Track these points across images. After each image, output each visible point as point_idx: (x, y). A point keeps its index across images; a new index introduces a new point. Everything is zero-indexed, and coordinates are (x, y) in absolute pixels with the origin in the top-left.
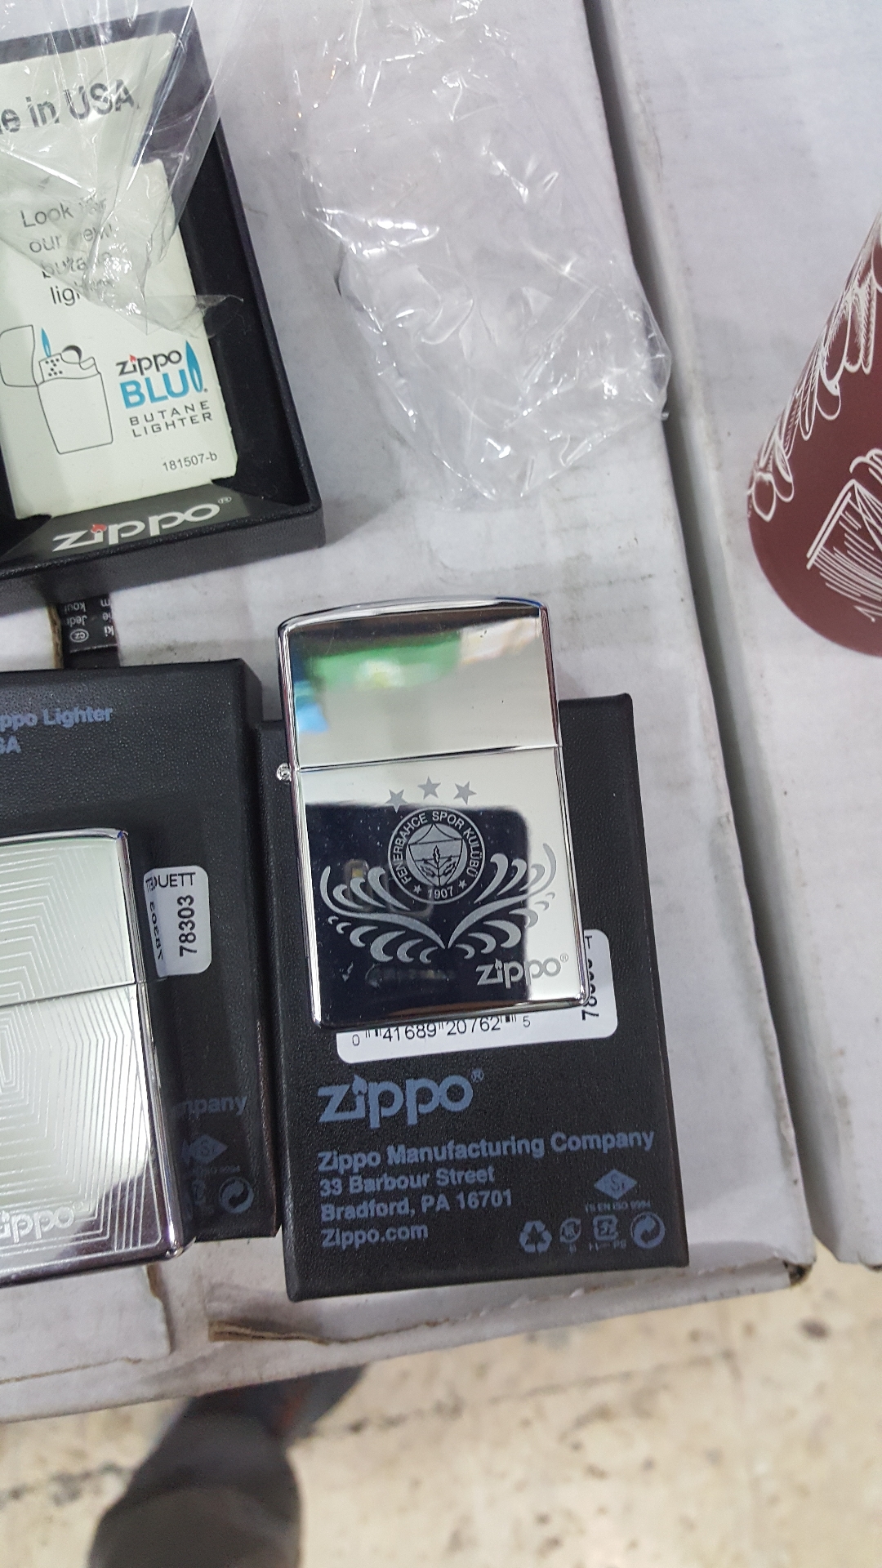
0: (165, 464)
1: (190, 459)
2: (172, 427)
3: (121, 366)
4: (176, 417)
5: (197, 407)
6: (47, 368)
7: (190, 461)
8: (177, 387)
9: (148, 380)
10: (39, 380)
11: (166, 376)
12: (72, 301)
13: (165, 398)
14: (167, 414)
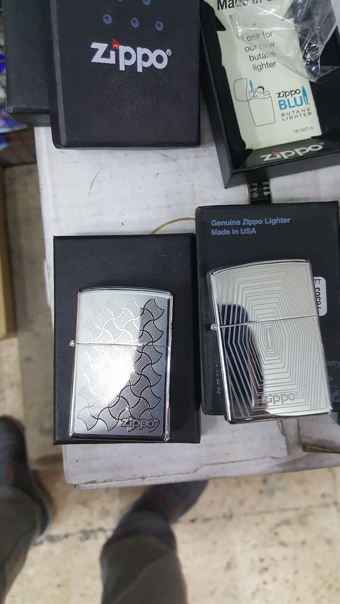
0: (294, 131)
1: (303, 129)
2: (297, 117)
3: (278, 94)
4: (298, 113)
5: (306, 110)
6: (252, 94)
7: (303, 130)
8: (299, 102)
9: (288, 100)
10: (249, 99)
11: (295, 99)
12: (261, 70)
13: (294, 106)
14: (295, 112)
